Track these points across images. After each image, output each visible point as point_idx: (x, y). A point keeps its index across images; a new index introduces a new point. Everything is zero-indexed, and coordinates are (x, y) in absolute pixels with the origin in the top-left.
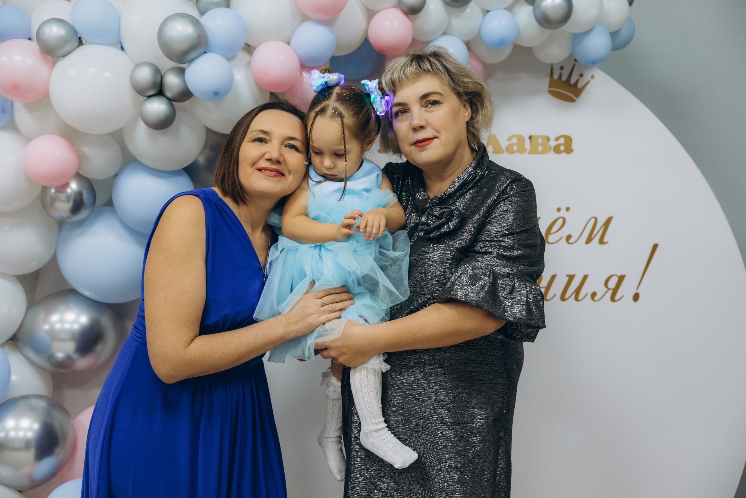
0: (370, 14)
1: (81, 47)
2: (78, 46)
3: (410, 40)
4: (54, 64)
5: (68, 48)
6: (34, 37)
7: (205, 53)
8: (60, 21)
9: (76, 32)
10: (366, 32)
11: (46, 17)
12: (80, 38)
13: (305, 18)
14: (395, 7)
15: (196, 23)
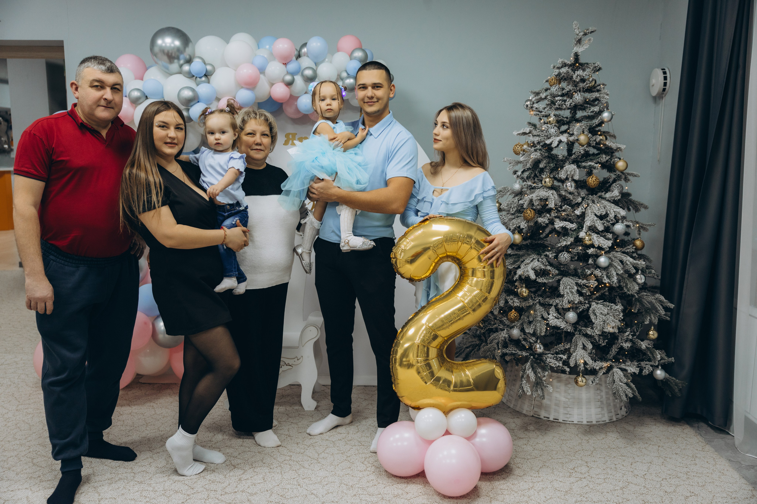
0: (272, 85)
1: (147, 100)
2: (146, 99)
3: (288, 96)
4: (136, 107)
5: (141, 101)
6: (127, 96)
7: (198, 102)
8: (138, 90)
9: (145, 94)
10: (270, 93)
11: (133, 88)
12: (146, 96)
13: (242, 88)
14: (282, 82)
15: (193, 90)
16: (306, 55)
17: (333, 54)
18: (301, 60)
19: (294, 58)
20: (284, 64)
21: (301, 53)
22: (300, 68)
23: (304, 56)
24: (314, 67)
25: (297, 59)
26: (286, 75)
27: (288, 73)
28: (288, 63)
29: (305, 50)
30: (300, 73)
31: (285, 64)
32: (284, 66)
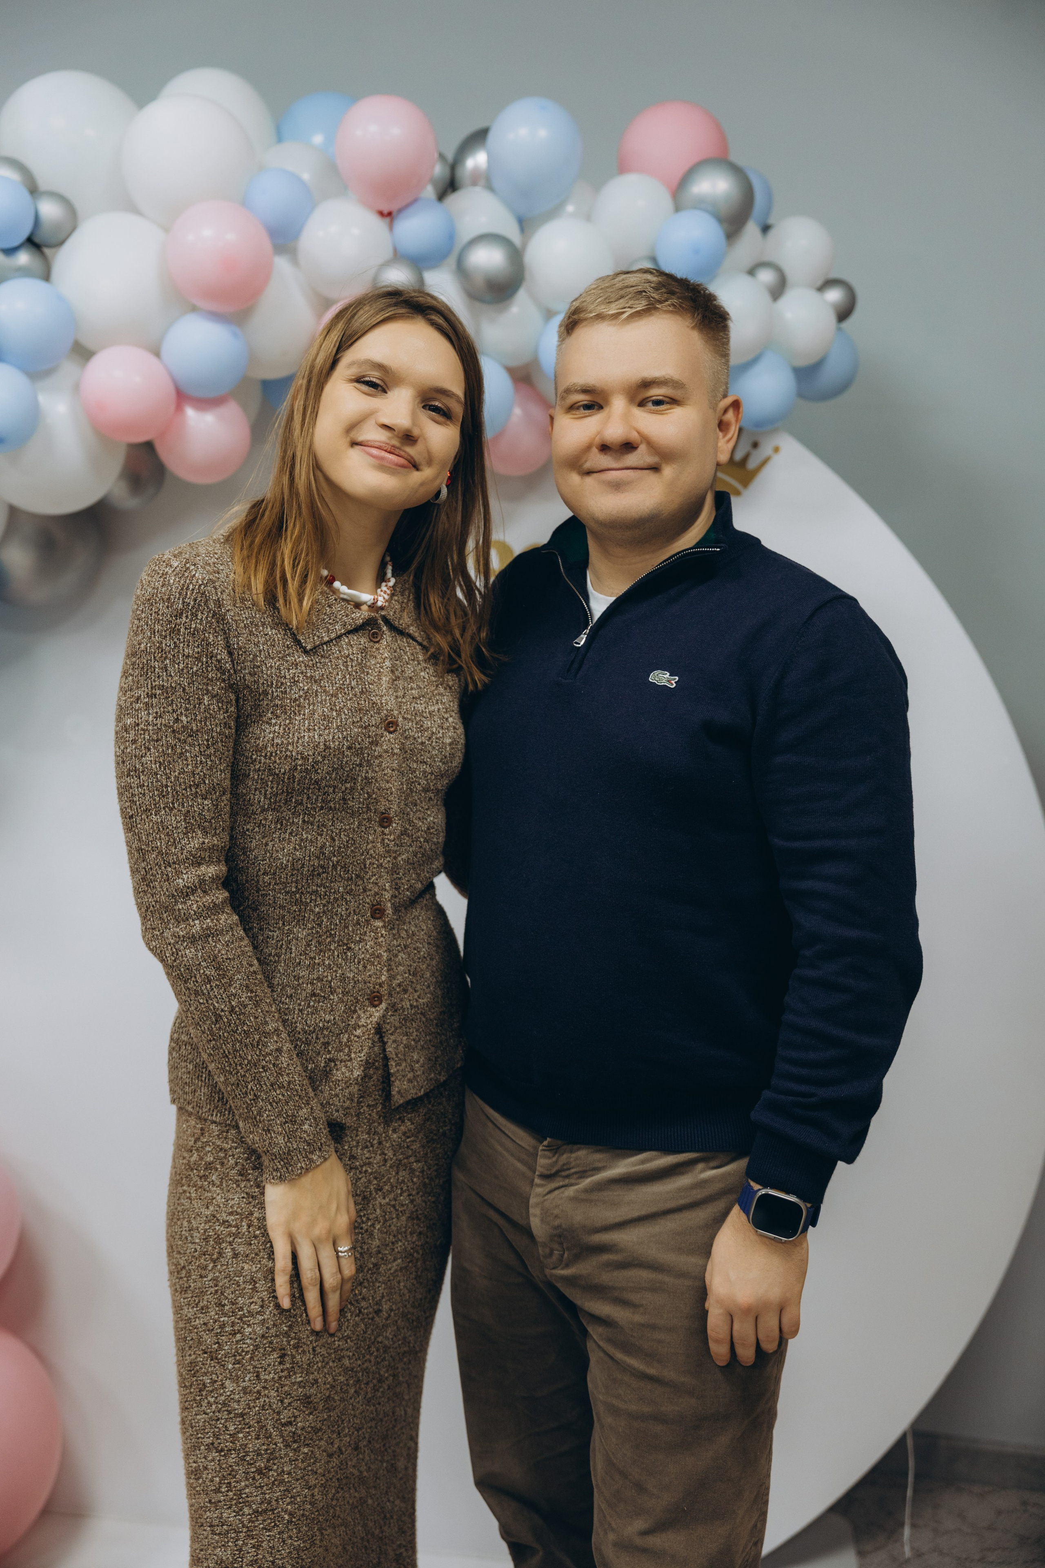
0: (326, 304)
16: (485, 180)
17: (597, 184)
18: (454, 200)
19: (429, 192)
20: (381, 214)
21: (459, 173)
22: (451, 236)
23: (474, 183)
24: (512, 232)
25: (441, 196)
26: (386, 264)
27: (399, 256)
28: (400, 211)
29: (477, 160)
30: (452, 261)
31: (388, 216)
32: (380, 224)
